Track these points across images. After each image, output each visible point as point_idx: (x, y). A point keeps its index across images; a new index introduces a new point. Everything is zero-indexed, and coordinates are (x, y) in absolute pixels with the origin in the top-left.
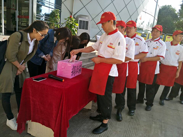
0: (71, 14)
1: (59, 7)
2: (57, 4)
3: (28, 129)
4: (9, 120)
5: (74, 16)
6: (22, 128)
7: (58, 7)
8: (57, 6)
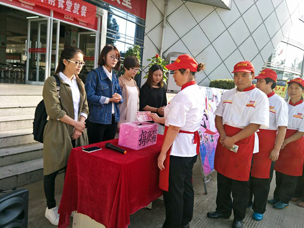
0: (159, 51)
1: (140, 41)
2: (137, 38)
3: (73, 224)
4: (49, 208)
5: (164, 55)
6: (65, 221)
7: (138, 42)
8: (137, 40)
